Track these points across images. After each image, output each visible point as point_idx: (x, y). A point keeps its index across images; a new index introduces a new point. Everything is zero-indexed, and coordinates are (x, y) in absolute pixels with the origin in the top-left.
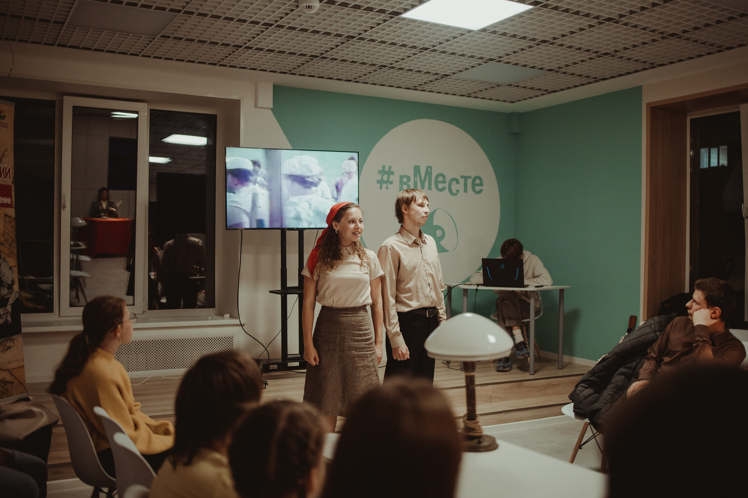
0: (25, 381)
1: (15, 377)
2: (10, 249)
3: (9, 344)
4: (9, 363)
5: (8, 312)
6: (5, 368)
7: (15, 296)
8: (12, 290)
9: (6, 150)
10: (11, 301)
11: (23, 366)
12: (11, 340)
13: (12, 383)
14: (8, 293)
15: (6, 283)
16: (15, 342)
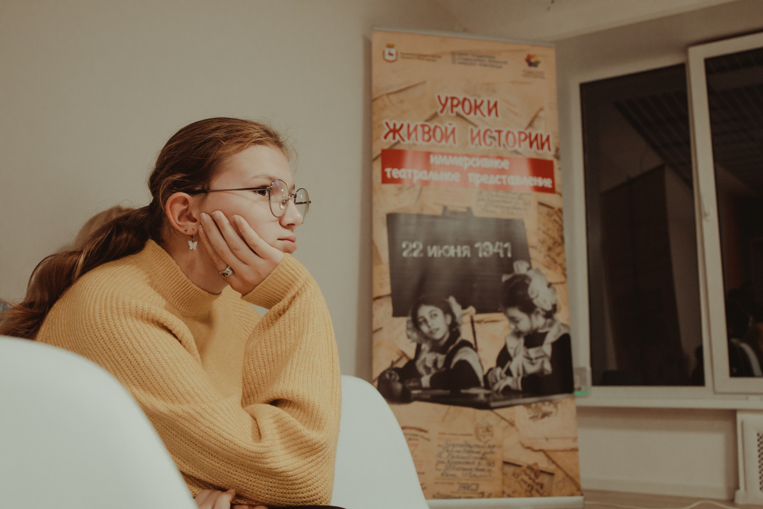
0: (578, 476)
1: (558, 466)
2: (549, 256)
3: (547, 408)
4: (547, 439)
5: (545, 356)
6: (537, 447)
7: (559, 330)
8: (554, 321)
9: (541, 109)
10: (551, 338)
11: (575, 450)
12: (551, 401)
13: (552, 474)
14: (544, 325)
15: (543, 310)
16: (559, 406)
